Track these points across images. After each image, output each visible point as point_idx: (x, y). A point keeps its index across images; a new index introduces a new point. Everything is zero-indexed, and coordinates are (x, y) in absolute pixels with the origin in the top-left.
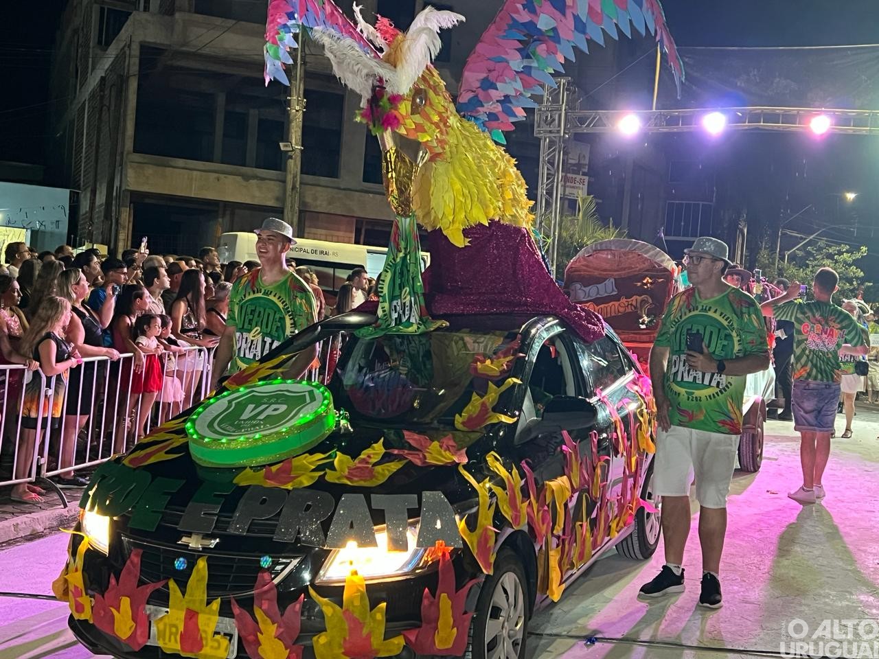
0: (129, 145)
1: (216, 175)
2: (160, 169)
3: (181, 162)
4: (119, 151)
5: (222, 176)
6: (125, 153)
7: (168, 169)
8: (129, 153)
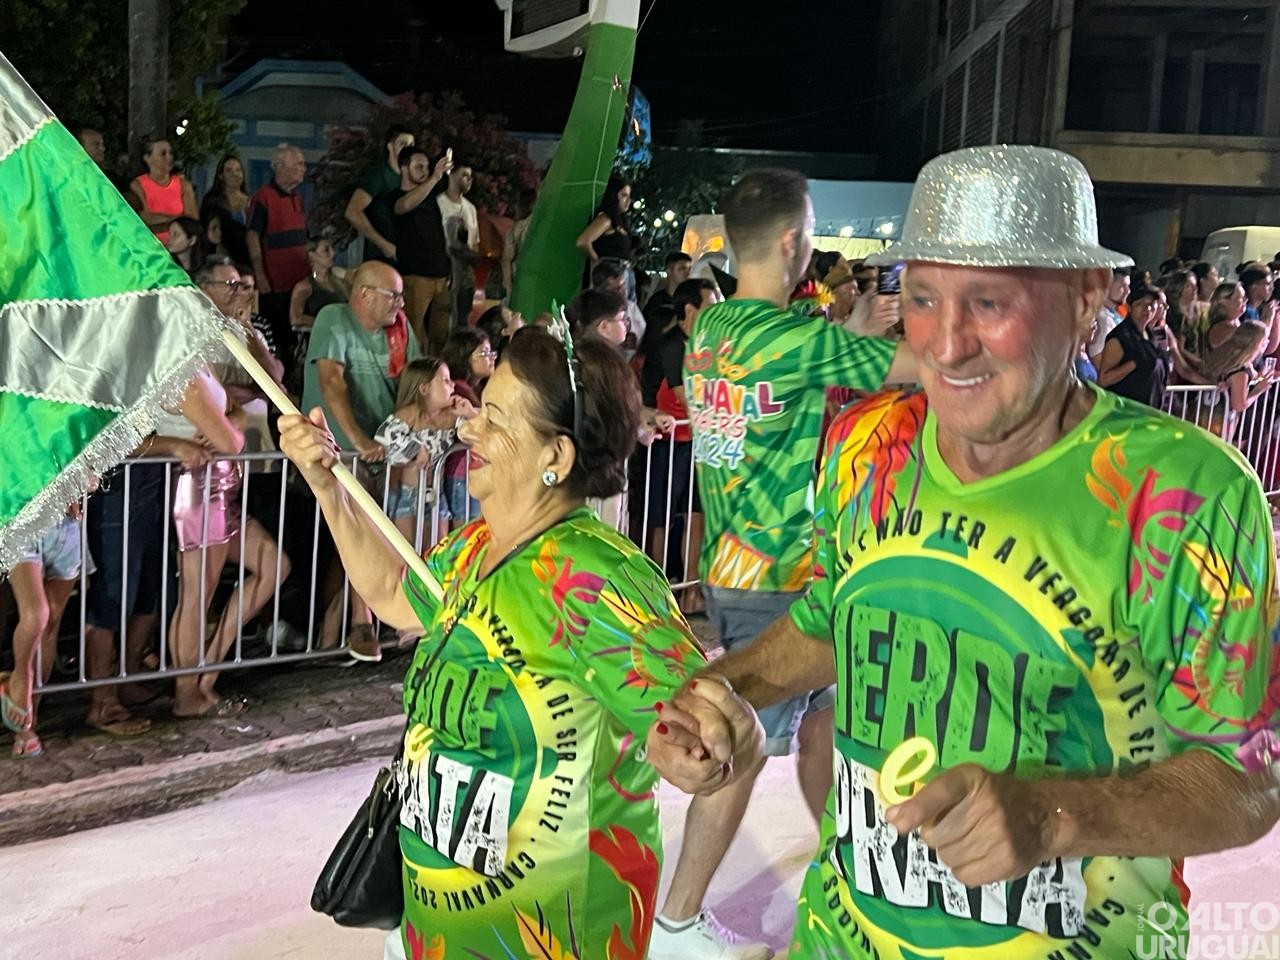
0: (1059, 118)
1: (1176, 150)
2: (1100, 149)
3: (1126, 137)
4: (1044, 129)
5: (1185, 151)
6: (1053, 133)
7: (1114, 148)
8: (1058, 131)
